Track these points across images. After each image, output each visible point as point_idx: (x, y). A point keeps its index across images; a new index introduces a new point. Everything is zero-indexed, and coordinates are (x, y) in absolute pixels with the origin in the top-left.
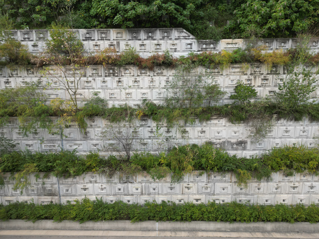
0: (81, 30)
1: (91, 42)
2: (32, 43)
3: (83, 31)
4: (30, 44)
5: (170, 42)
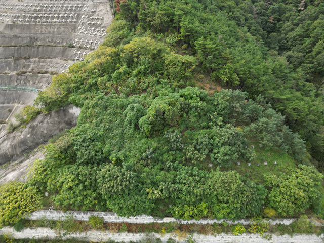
0: (102, 213)
1: (107, 216)
3: (103, 213)
4: (80, 216)
5: (141, 217)
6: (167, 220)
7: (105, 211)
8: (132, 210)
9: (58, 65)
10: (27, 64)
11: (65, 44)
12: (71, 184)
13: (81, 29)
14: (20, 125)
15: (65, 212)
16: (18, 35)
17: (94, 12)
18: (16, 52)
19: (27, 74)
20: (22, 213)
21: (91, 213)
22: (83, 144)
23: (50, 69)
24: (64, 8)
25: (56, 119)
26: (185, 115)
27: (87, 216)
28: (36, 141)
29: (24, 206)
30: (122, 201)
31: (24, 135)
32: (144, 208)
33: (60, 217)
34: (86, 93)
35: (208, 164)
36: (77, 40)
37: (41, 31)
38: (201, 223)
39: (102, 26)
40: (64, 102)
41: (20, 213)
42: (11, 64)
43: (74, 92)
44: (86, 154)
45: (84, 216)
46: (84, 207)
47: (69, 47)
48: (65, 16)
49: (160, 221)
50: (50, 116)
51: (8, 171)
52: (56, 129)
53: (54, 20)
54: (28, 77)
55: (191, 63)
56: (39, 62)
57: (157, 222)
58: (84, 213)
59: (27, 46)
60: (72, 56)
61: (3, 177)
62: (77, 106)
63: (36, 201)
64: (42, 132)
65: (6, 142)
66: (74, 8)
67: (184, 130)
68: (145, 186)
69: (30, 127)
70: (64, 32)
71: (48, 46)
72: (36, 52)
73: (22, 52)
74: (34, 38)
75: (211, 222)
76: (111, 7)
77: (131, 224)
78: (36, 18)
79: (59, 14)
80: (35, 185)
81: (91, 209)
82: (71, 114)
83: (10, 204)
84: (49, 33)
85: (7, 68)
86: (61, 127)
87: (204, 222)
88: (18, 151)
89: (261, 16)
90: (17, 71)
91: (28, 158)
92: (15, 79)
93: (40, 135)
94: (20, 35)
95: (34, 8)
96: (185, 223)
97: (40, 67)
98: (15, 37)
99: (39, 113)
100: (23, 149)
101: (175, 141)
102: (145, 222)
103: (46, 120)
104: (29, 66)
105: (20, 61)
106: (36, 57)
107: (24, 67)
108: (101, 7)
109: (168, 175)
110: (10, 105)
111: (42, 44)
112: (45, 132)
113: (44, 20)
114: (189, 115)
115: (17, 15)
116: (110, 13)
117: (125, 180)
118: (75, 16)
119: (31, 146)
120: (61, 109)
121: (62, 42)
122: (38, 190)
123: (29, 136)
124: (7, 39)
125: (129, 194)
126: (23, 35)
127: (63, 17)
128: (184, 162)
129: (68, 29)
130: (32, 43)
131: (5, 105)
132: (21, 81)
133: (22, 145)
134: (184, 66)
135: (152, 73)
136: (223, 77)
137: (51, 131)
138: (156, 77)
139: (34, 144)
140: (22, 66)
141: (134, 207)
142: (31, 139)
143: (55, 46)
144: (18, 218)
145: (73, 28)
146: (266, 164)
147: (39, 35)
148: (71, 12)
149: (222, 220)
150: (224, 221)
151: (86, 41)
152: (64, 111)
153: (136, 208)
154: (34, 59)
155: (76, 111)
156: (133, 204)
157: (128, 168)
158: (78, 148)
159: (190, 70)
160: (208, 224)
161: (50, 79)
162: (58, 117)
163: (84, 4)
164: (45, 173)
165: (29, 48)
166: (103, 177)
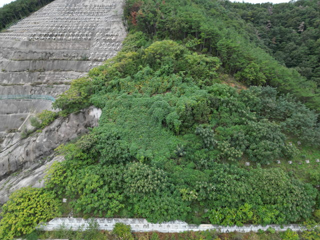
0: (129, 219)
1: (134, 224)
2: (105, 224)
3: (130, 220)
5: (174, 225)
6: (204, 227)
7: (132, 217)
8: (165, 213)
9: (73, 76)
10: (42, 76)
11: (80, 58)
12: (95, 185)
13: (96, 45)
14: (35, 131)
15: (86, 219)
16: (34, 51)
17: (109, 29)
18: (31, 65)
19: (41, 85)
20: (38, 222)
21: (116, 221)
22: (108, 142)
23: (65, 80)
24: (79, 28)
25: (75, 122)
26: (215, 112)
27: (112, 224)
28: (52, 146)
29: (40, 213)
30: (154, 204)
31: (39, 140)
32: (179, 211)
33: (80, 227)
34: (108, 93)
35: (245, 163)
36: (92, 54)
37: (56, 48)
38: (243, 231)
39: (117, 41)
40: (84, 103)
41: (35, 221)
42: (26, 76)
43: (95, 93)
44: (112, 152)
45: (108, 224)
46: (109, 212)
47: (84, 60)
48: (80, 34)
49: (195, 230)
50: (69, 120)
51: (20, 178)
52: (73, 133)
53: (69, 38)
54: (43, 88)
55: (214, 63)
56: (54, 74)
57: (192, 230)
58: (108, 220)
59: (43, 59)
60: (87, 68)
61: (15, 185)
62: (98, 107)
63: (54, 206)
64: (60, 135)
65: (20, 147)
66: (88, 28)
67: (215, 127)
68: (178, 186)
69: (46, 132)
70: (79, 47)
71: (63, 60)
72: (51, 65)
73: (37, 66)
74: (50, 53)
75: (255, 229)
76: (125, 25)
77: (163, 233)
78: (51, 36)
79: (74, 33)
80: (52, 189)
81: (117, 215)
82: (91, 116)
83: (25, 210)
84: (64, 49)
85: (22, 80)
86: (79, 130)
87: (247, 229)
88: (32, 157)
89: (263, 38)
90: (31, 82)
91: (43, 164)
92: (30, 90)
93: (57, 139)
94: (36, 51)
95: (50, 28)
96: (225, 232)
97: (55, 78)
98: (31, 52)
99: (56, 117)
100: (37, 155)
101: (208, 136)
102: (178, 231)
103: (64, 123)
104: (44, 78)
105: (35, 73)
106: (51, 70)
107: (39, 78)
108: (115, 25)
109: (202, 174)
110: (24, 114)
111: (57, 58)
112: (63, 135)
113: (59, 37)
114: (219, 110)
115: (34, 34)
116: (124, 30)
117: (156, 178)
118: (90, 34)
119: (46, 152)
120: (80, 112)
121: (77, 56)
122: (56, 195)
123: (45, 140)
124: (23, 54)
125: (160, 196)
126: (38, 51)
127: (78, 35)
128: (218, 160)
129: (83, 45)
130: (47, 57)
131: (19, 114)
132: (35, 91)
133: (37, 151)
134: (208, 65)
135: (175, 72)
136: (249, 75)
137: (68, 135)
138: (181, 75)
139: (50, 149)
140: (36, 78)
141: (167, 210)
142: (47, 144)
143: (70, 60)
144: (33, 228)
145: (87, 44)
146: (308, 162)
147: (54, 51)
148: (86, 31)
149: (268, 227)
150: (270, 228)
151: (102, 54)
152: (84, 113)
153: (170, 212)
154: (49, 72)
155: (96, 113)
156: (166, 207)
157: (158, 166)
158: (103, 146)
159: (214, 69)
160: (251, 231)
161: (65, 88)
162: (77, 119)
163: (98, 24)
164: (65, 175)
165: (44, 62)
166: (132, 176)
